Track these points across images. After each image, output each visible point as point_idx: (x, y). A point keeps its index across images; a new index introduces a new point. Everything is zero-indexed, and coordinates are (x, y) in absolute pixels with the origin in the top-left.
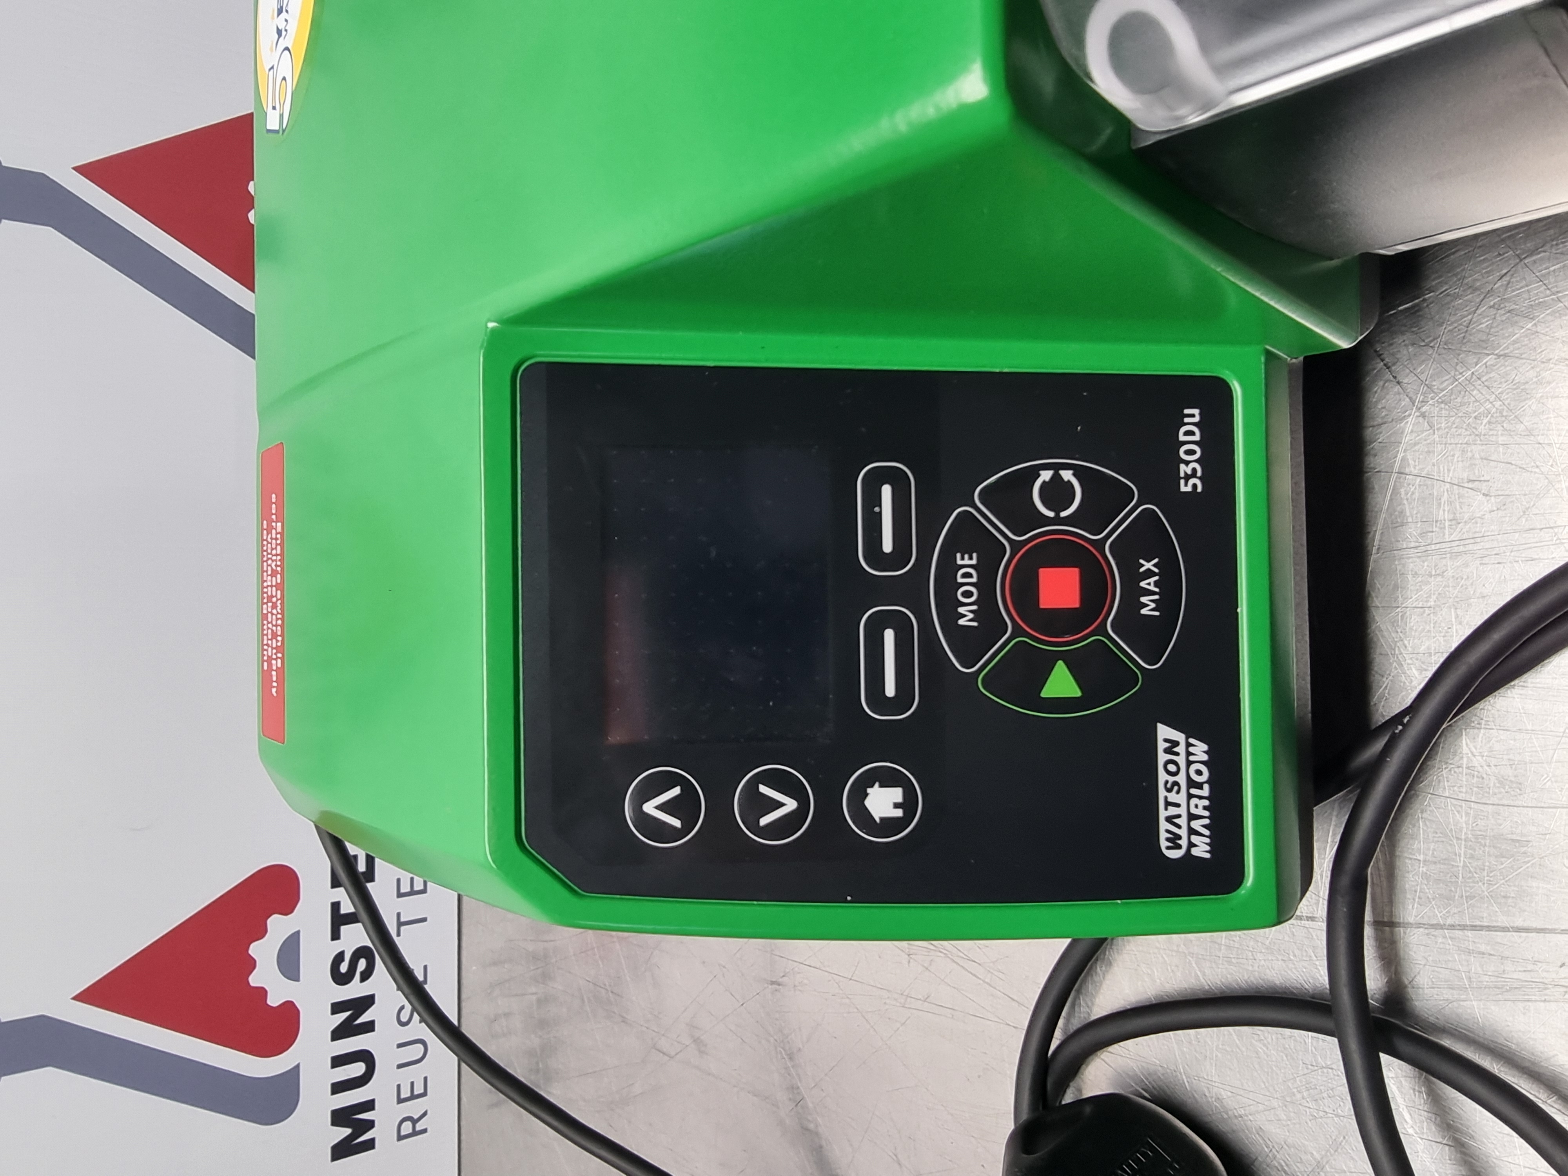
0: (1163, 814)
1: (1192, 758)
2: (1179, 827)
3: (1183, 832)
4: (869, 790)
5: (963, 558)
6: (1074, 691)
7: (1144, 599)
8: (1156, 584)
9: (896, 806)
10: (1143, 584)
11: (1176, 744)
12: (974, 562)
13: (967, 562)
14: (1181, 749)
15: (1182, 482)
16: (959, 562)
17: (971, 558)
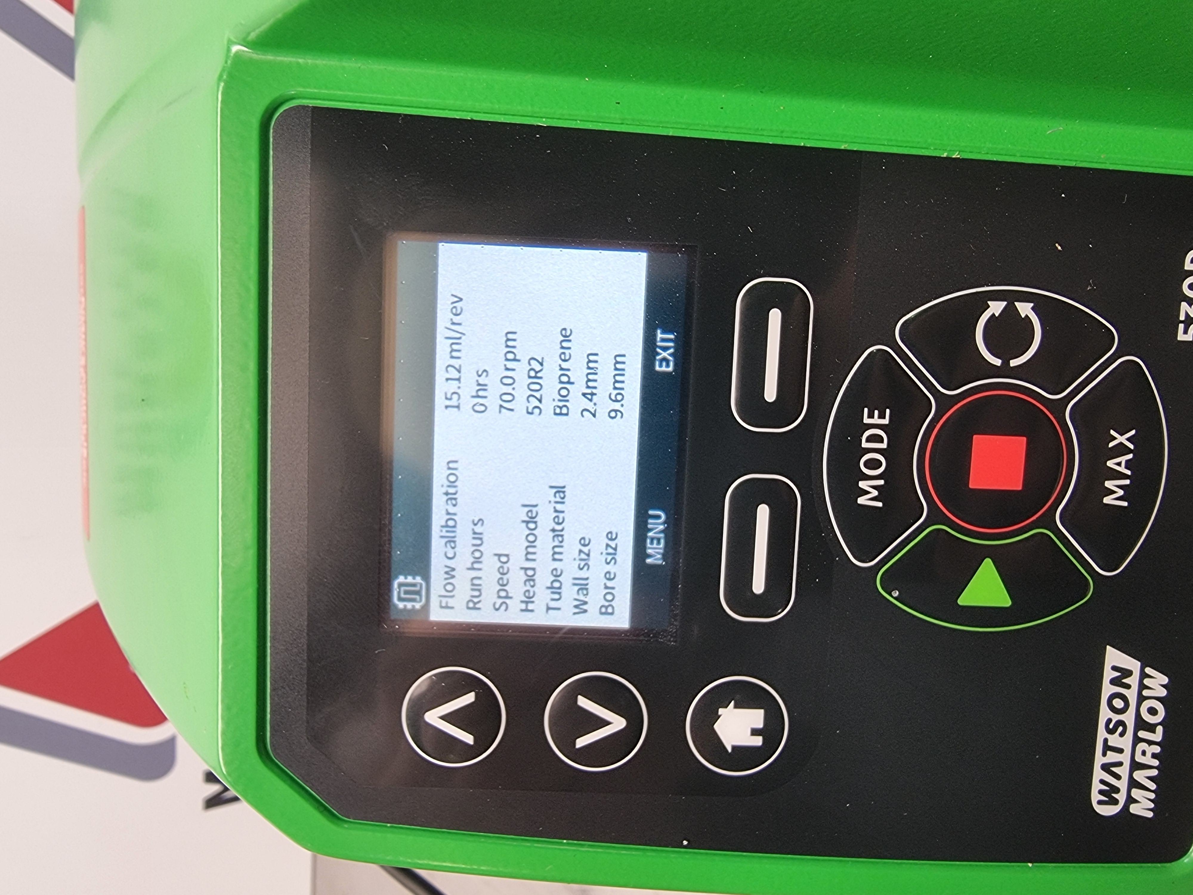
0: (1099, 760)
1: (1145, 693)
2: (1118, 777)
3: (1123, 785)
4: (721, 711)
5: (871, 416)
6: (1003, 600)
7: (1109, 484)
8: (1128, 465)
9: (755, 732)
10: (1110, 464)
11: (1127, 673)
12: (886, 421)
13: (876, 420)
14: (1133, 681)
15: (1181, 326)
16: (866, 420)
17: (882, 416)
